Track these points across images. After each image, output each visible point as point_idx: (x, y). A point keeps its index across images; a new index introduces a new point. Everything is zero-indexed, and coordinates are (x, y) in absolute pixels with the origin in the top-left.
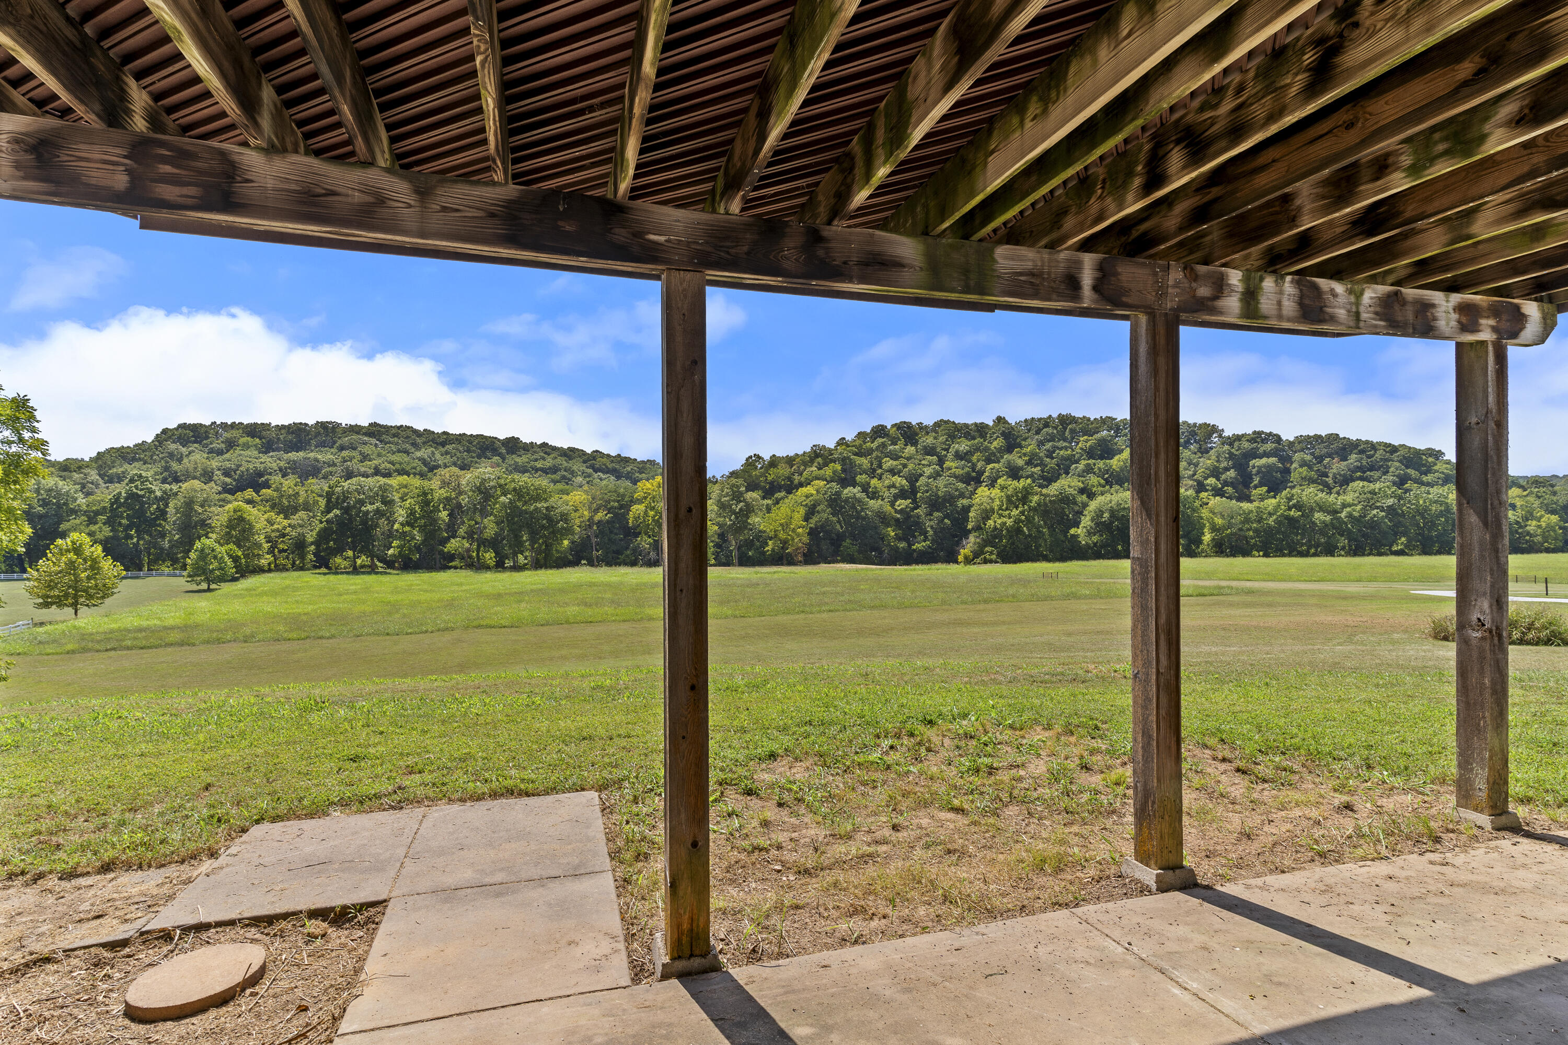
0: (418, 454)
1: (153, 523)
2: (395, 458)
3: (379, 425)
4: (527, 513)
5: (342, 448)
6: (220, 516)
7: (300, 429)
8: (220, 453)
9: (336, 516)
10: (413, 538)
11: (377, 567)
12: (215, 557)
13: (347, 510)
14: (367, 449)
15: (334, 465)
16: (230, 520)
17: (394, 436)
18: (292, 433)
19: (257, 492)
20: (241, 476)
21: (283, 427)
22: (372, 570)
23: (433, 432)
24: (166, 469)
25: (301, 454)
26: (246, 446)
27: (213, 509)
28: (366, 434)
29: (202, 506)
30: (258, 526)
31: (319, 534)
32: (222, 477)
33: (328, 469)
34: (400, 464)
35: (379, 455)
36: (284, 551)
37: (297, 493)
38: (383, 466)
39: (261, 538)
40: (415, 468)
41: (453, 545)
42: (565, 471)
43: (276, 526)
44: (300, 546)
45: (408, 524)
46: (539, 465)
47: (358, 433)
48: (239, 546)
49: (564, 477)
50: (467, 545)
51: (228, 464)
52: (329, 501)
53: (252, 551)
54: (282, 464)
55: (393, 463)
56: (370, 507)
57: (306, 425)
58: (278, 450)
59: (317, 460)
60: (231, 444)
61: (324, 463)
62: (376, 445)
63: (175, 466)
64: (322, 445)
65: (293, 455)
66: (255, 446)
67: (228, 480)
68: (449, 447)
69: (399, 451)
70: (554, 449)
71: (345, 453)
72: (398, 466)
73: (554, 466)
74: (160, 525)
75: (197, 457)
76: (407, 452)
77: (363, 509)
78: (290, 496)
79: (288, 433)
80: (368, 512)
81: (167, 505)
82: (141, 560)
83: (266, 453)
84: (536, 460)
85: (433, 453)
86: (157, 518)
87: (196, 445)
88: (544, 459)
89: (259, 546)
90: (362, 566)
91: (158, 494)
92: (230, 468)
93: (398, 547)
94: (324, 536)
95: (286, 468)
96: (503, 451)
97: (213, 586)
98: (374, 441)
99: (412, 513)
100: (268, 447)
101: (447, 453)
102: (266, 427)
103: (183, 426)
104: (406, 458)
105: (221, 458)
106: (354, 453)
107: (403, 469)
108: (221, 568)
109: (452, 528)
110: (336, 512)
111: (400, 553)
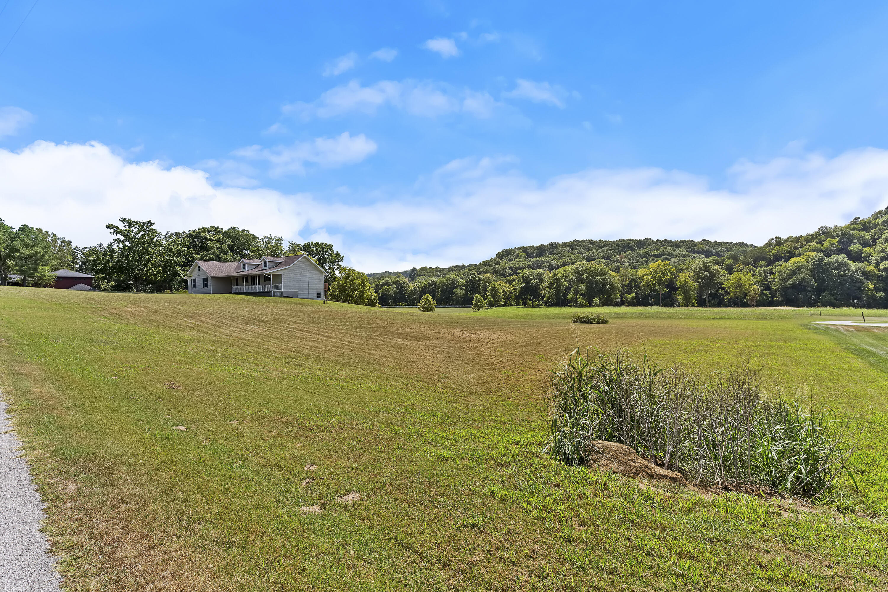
2: (573, 257)
6: (490, 287)
8: (511, 260)
11: (542, 305)
12: (480, 301)
14: (564, 254)
17: (580, 245)
24: (494, 268)
25: (538, 258)
26: (521, 256)
29: (489, 283)
31: (519, 292)
36: (512, 298)
46: (653, 253)
48: (493, 298)
50: (574, 296)
51: (511, 265)
52: (523, 279)
53: (497, 299)
58: (532, 257)
59: (542, 261)
60: (517, 256)
64: (551, 253)
65: (535, 259)
66: (524, 256)
67: (511, 272)
68: (605, 249)
69: (578, 253)
70: (670, 242)
71: (554, 257)
75: (504, 264)
76: (581, 253)
77: (532, 282)
81: (480, 283)
83: (526, 259)
84: (653, 250)
85: (594, 252)
86: (477, 288)
87: (506, 258)
88: (658, 249)
89: (500, 297)
91: (477, 279)
93: (547, 297)
94: (521, 292)
95: (531, 265)
96: (635, 247)
97: (479, 310)
98: (569, 249)
100: (528, 256)
101: (603, 251)
102: (531, 247)
103: (505, 250)
104: (579, 256)
106: (557, 256)
108: (481, 304)
109: (568, 289)
110: (524, 283)
111: (548, 300)
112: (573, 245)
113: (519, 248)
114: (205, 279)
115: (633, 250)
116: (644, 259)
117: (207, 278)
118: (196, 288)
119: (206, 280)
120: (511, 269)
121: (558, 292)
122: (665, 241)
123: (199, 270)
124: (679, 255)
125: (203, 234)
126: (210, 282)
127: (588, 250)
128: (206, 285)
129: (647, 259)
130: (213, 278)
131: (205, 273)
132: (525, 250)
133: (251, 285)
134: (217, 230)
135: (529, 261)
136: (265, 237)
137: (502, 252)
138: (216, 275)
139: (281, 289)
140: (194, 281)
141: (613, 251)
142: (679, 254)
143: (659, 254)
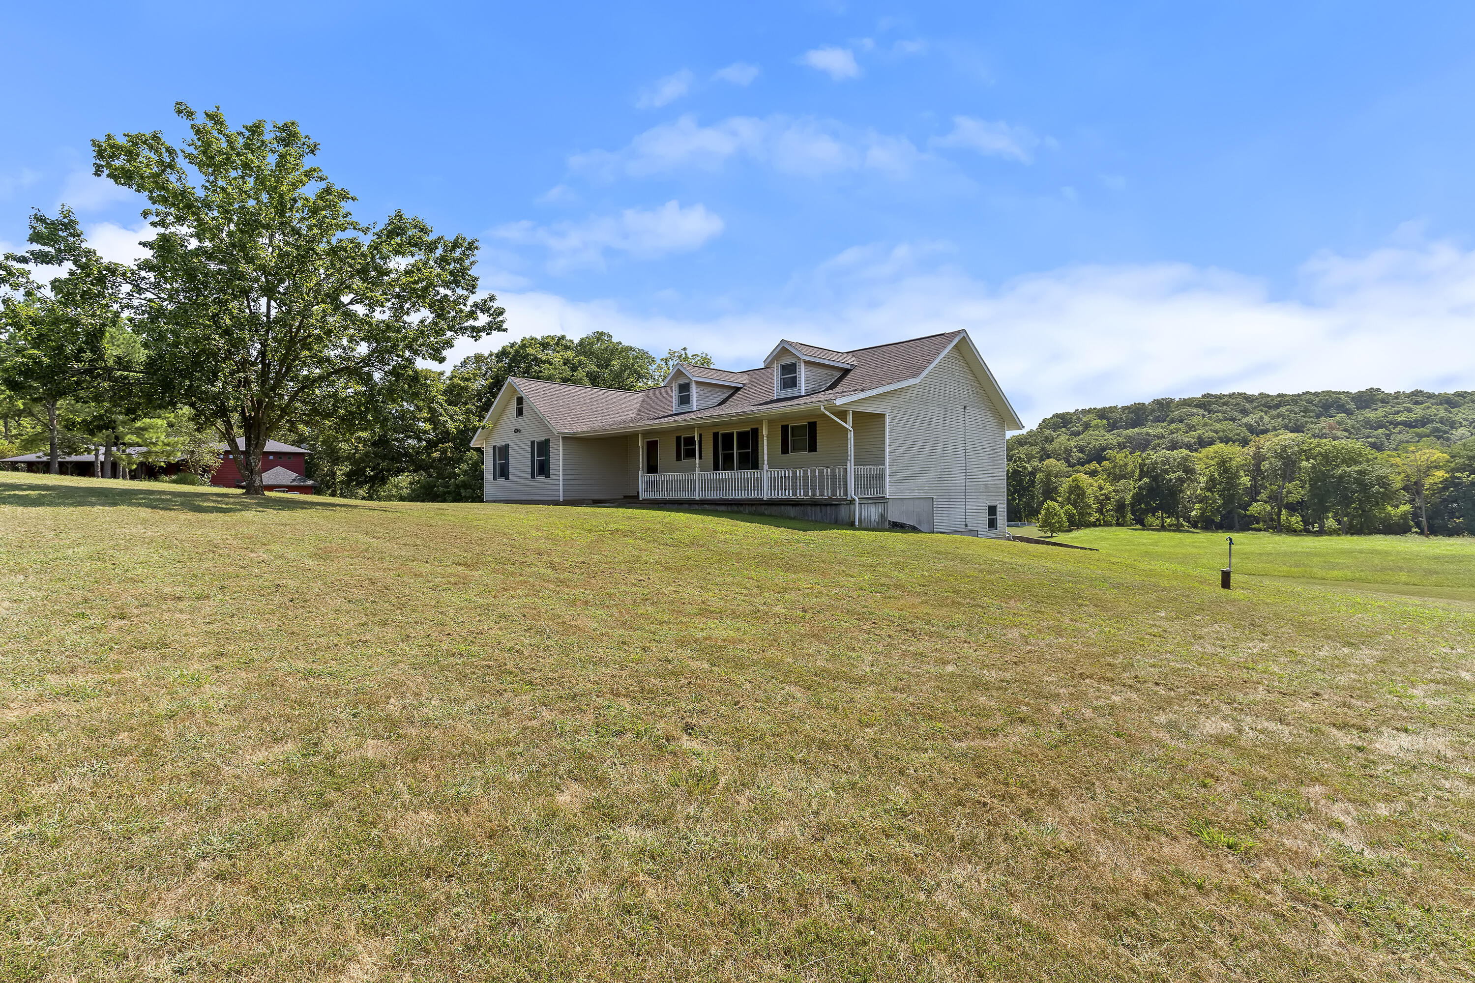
0: (1246, 420)
1: (1026, 489)
2: (1218, 426)
3: (1212, 395)
4: (1334, 477)
5: (1172, 421)
6: (1065, 485)
7: (1138, 409)
8: (1077, 434)
9: (1146, 483)
10: (1215, 501)
11: (1182, 526)
12: (1055, 514)
13: (1155, 479)
14: (1194, 421)
15: (1163, 437)
16: (1070, 487)
17: (1224, 404)
18: (1132, 412)
19: (1099, 463)
20: (1090, 452)
21: (1127, 408)
22: (1178, 528)
23: (1269, 396)
24: (1043, 449)
25: (1136, 430)
26: (1097, 427)
27: (1062, 479)
28: (1196, 406)
29: (1055, 477)
30: (1089, 491)
31: (1133, 497)
32: (1077, 454)
33: (1158, 441)
34: (1224, 431)
35: (1205, 425)
36: (1109, 510)
37: (1126, 464)
38: (1206, 435)
39: (1091, 501)
40: (1238, 435)
41: (1256, 508)
42: (1441, 422)
43: (1103, 492)
44: (1121, 507)
45: (1209, 490)
46: (1400, 418)
47: (1189, 406)
48: (1075, 508)
49: (1437, 430)
50: (1269, 508)
51: (1081, 443)
52: (1141, 471)
53: (1084, 510)
54: (1120, 439)
55: (1216, 432)
56: (1172, 476)
57: (1144, 404)
58: (1121, 427)
59: (1148, 434)
60: (1087, 426)
61: (1154, 436)
62: (1203, 416)
63: (1048, 447)
64: (1158, 420)
65: (1130, 432)
66: (1103, 426)
67: (1081, 455)
68: (1283, 409)
69: (1226, 419)
70: (1431, 396)
71: (1173, 426)
72: (1221, 434)
73: (1423, 417)
74: (1031, 491)
75: (1062, 440)
76: (1233, 420)
77: (1167, 477)
78: (1121, 466)
79: (1129, 413)
80: (1171, 480)
81: (1035, 477)
82: (1021, 515)
83: (1109, 431)
84: (1398, 413)
85: (1262, 418)
86: (1028, 487)
87: (1063, 429)
88: (1409, 410)
89: (1090, 506)
90: (1170, 525)
91: (1030, 469)
92: (1083, 446)
93: (1200, 509)
94: (1138, 498)
95: (1124, 443)
96: (1352, 406)
97: (1054, 535)
98: (1201, 411)
99: (1212, 479)
100: (1112, 426)
101: (1279, 416)
102: (1113, 409)
103: (1056, 416)
104: (1230, 425)
105: (1077, 438)
106: (1181, 426)
107: (1226, 437)
108: (1059, 522)
109: (1253, 493)
110: (1147, 480)
111: (1202, 515)
112: (1207, 403)
113: (1090, 411)
114: (539, 443)
115: (1349, 413)
116: (1380, 431)
117: (547, 442)
118: (507, 478)
119: (542, 449)
120: (1081, 450)
121: (1229, 500)
122: (1417, 393)
123: (520, 412)
124: (1465, 423)
125: (530, 350)
126: (558, 456)
127: (1245, 413)
128: (542, 468)
129: (1387, 432)
130: (569, 439)
131: (541, 422)
132: (1102, 414)
133: (716, 468)
134: (560, 343)
135: (1119, 436)
136: (672, 354)
137: (1051, 418)
138: (581, 427)
139: (884, 492)
140: (503, 452)
141: (1302, 414)
142: (1465, 420)
143: (1416, 421)
